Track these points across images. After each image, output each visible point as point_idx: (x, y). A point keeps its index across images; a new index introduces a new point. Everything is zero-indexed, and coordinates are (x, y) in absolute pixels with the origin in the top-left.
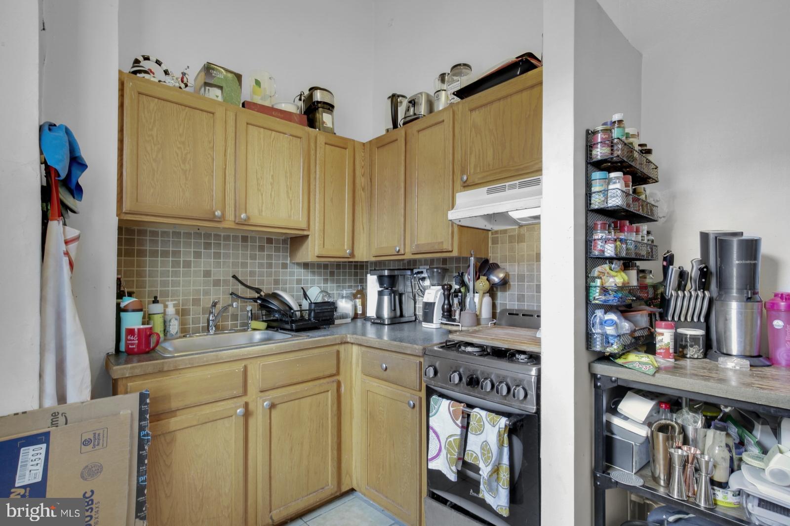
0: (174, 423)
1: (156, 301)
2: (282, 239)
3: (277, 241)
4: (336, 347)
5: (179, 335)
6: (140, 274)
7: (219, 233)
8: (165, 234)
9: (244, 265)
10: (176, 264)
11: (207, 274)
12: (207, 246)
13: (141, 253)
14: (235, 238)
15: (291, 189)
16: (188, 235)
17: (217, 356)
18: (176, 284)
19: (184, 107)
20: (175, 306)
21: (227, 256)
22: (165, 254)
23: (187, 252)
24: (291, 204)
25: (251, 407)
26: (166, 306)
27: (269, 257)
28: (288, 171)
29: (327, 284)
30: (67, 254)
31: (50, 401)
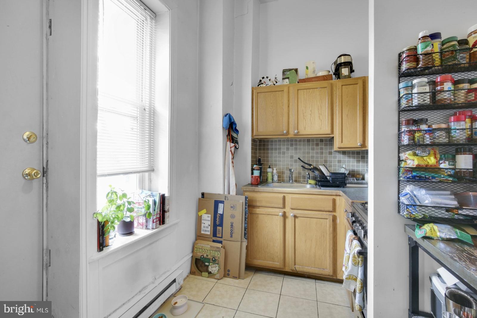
0: (258, 211)
1: (270, 167)
2: (329, 139)
3: (326, 140)
4: (334, 197)
5: (277, 181)
6: (267, 157)
7: (297, 139)
8: (276, 141)
9: (309, 153)
10: (279, 153)
11: (292, 157)
12: (292, 145)
13: (268, 149)
14: (304, 141)
15: (321, 114)
16: (284, 141)
17: (272, 189)
18: (280, 161)
19: (272, 92)
20: (276, 170)
21: (300, 149)
22: (276, 149)
23: (283, 148)
24: (321, 122)
25: (287, 214)
26: (273, 170)
27: (322, 149)
28: (319, 106)
29: (360, 163)
30: (231, 151)
31: (226, 193)
